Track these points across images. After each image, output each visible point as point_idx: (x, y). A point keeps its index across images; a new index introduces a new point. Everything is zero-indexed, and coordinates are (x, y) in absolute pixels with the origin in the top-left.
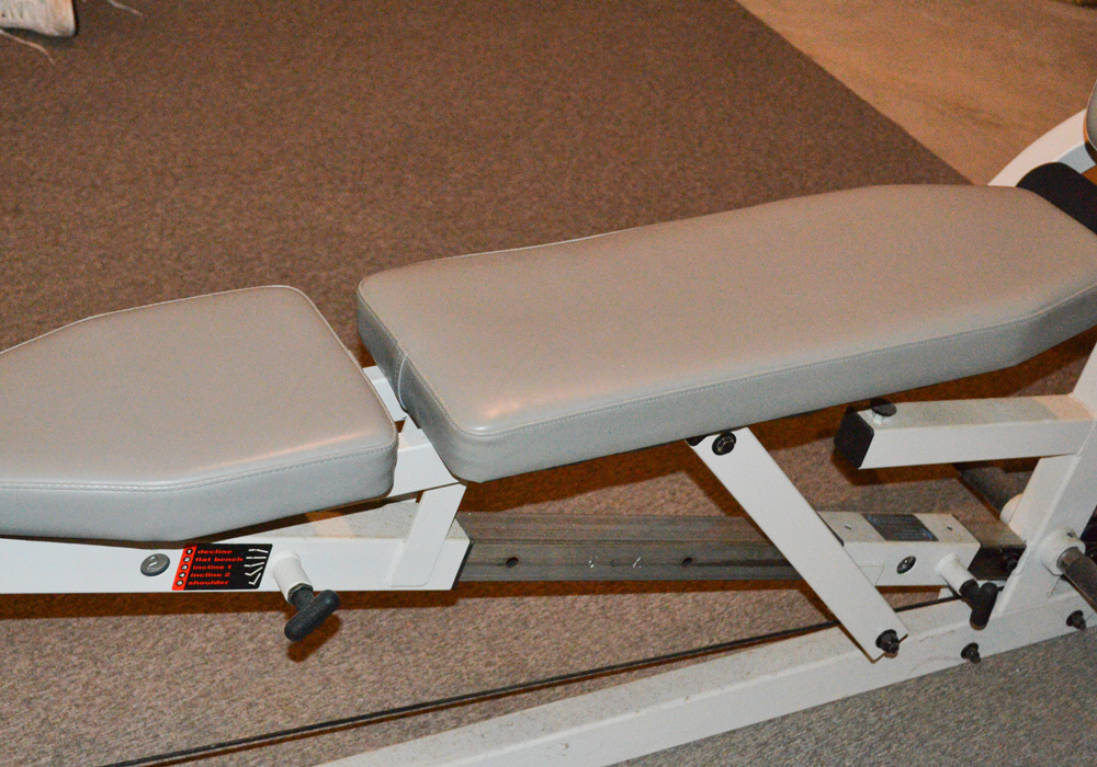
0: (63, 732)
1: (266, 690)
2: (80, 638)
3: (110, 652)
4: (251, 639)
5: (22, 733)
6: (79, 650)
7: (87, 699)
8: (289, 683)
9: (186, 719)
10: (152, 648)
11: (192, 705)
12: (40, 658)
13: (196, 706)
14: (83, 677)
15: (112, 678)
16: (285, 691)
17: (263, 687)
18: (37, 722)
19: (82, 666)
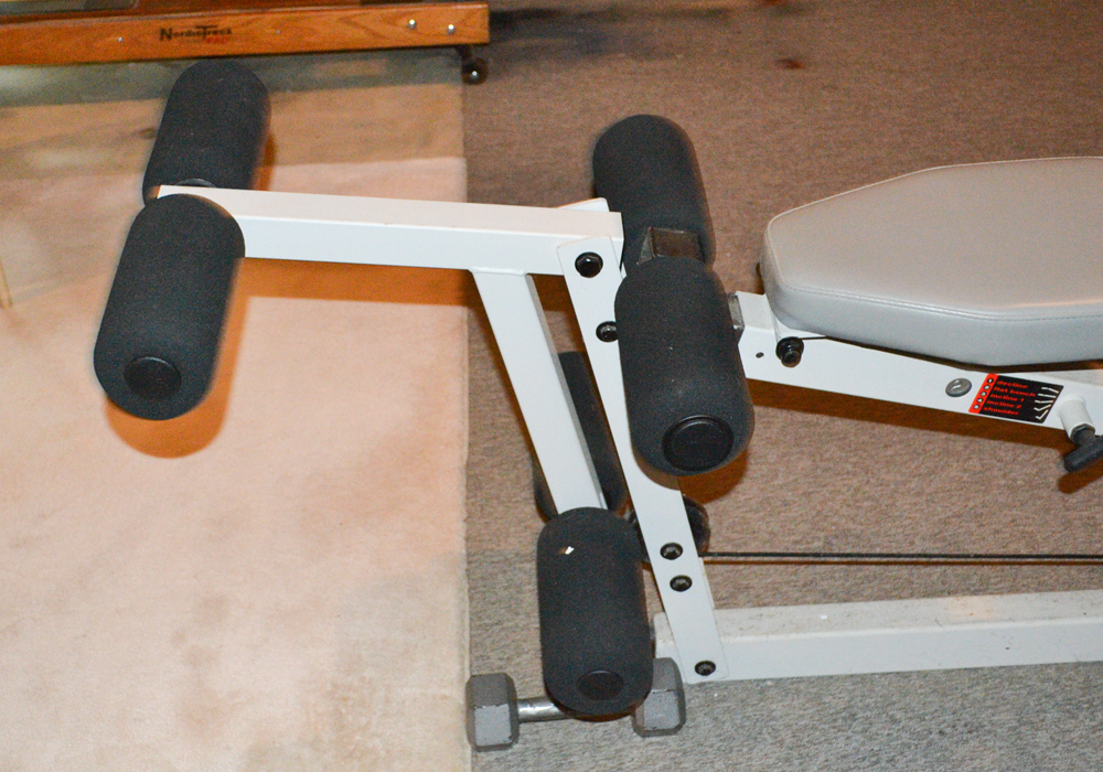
0: (835, 524)
1: (1013, 521)
2: (855, 450)
3: (878, 466)
4: (1004, 476)
5: (800, 519)
6: (854, 460)
7: (857, 501)
8: (1034, 518)
9: (940, 533)
10: (917, 468)
11: (946, 522)
12: (821, 460)
13: (949, 523)
14: (855, 482)
15: (880, 488)
16: (1030, 525)
17: (1010, 519)
18: (814, 513)
19: (855, 474)
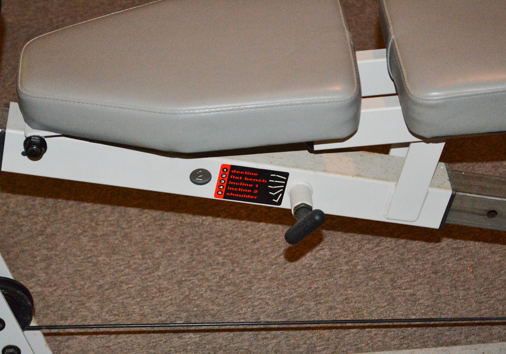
0: (197, 306)
1: (346, 299)
2: (228, 245)
3: (245, 257)
4: (347, 263)
5: (169, 302)
6: (225, 253)
7: (219, 287)
8: (364, 297)
9: (283, 310)
10: (276, 259)
11: (290, 301)
12: (197, 255)
13: (292, 302)
14: (222, 272)
15: (241, 275)
16: (360, 302)
17: (344, 297)
18: (182, 297)
19: (223, 264)
